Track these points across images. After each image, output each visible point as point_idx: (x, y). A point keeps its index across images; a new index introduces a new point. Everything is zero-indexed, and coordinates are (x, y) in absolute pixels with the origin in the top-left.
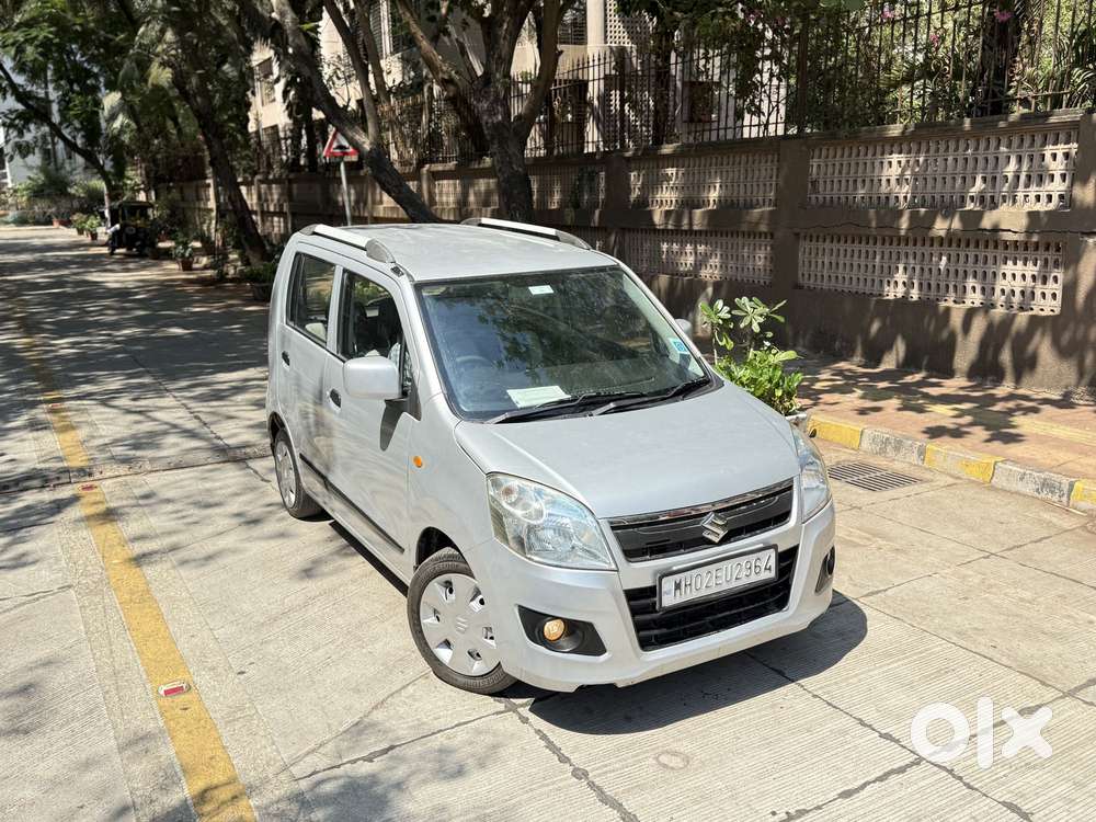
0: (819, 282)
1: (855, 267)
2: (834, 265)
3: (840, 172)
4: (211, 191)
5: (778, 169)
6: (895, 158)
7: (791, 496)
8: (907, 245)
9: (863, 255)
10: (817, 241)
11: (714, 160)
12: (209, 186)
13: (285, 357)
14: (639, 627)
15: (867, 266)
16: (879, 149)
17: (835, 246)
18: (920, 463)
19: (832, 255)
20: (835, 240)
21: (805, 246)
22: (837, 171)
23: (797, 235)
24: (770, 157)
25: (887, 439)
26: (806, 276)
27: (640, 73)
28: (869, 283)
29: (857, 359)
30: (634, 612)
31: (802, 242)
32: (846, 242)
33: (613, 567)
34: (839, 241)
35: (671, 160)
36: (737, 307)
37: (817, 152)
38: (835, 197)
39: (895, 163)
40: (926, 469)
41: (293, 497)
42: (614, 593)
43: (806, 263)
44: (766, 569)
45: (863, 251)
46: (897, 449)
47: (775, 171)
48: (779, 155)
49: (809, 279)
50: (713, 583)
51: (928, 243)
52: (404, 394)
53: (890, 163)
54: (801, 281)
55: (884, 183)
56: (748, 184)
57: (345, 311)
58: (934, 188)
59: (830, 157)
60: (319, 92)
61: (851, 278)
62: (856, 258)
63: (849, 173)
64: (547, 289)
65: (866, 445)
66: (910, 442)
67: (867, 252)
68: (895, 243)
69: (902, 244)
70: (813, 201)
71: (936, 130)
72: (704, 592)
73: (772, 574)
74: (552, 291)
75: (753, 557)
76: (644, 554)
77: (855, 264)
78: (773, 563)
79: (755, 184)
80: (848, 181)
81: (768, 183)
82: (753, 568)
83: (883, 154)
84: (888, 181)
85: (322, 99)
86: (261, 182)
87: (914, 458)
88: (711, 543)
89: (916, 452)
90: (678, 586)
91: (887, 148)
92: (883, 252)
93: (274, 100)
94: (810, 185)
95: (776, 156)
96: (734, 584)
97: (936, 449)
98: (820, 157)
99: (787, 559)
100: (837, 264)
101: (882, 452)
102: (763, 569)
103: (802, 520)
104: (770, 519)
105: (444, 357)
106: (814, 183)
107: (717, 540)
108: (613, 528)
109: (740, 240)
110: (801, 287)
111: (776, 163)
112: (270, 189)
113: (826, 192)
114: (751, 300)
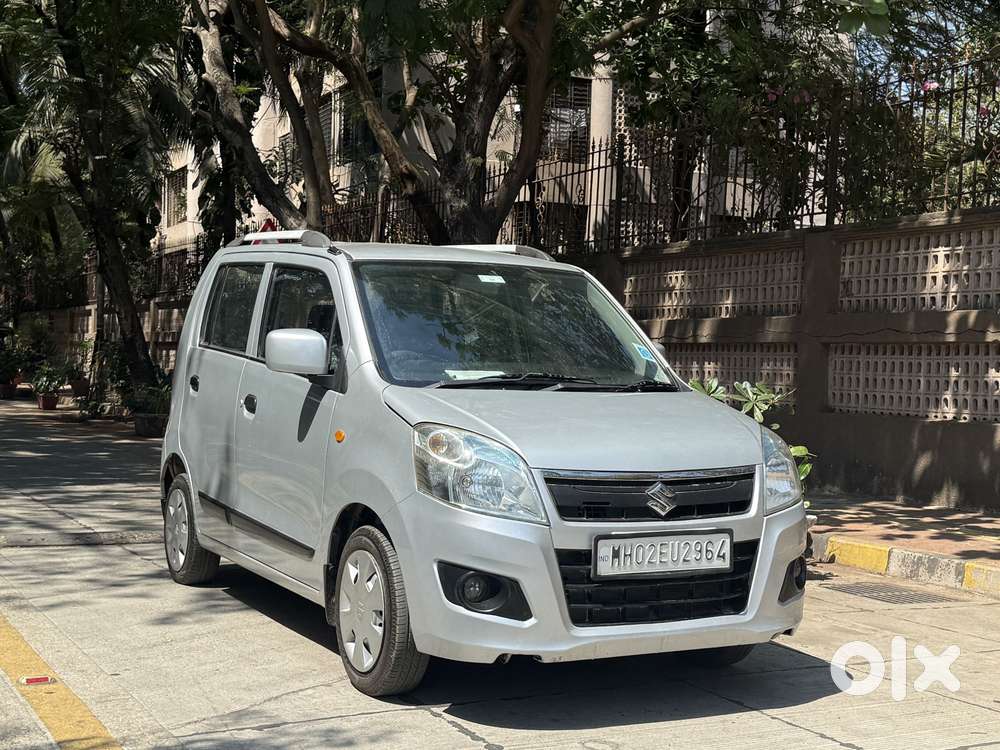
0: (853, 404)
1: (897, 384)
2: (871, 382)
3: (877, 270)
4: (92, 321)
5: (803, 268)
6: (942, 251)
7: (752, 485)
8: (958, 354)
9: (906, 369)
10: (851, 353)
11: (727, 260)
12: (89, 313)
13: (194, 383)
14: (571, 598)
15: (910, 381)
16: (922, 242)
17: (872, 359)
18: (958, 585)
19: (868, 369)
20: (872, 352)
21: (836, 359)
22: (873, 270)
23: (826, 346)
24: (794, 254)
25: (920, 558)
26: (838, 396)
27: (653, 201)
28: (913, 403)
29: (900, 499)
30: (566, 579)
31: (832, 353)
32: (885, 353)
33: (545, 521)
34: (876, 353)
35: (676, 262)
36: (735, 391)
37: (849, 248)
38: (871, 299)
39: (941, 258)
40: (966, 591)
41: (182, 558)
42: (544, 551)
43: (838, 381)
44: (718, 556)
45: (906, 363)
46: (931, 570)
47: (800, 270)
48: (804, 251)
49: (841, 400)
50: (656, 559)
51: (982, 350)
52: (331, 372)
53: (936, 257)
54: (831, 402)
55: (929, 281)
56: (768, 289)
57: (271, 311)
58: (988, 285)
59: (865, 252)
60: (250, 166)
61: (892, 397)
62: (897, 372)
63: (887, 271)
64: (499, 280)
65: (894, 568)
66: (946, 560)
67: (911, 364)
68: (943, 352)
69: (952, 352)
70: (846, 304)
71: (988, 216)
72: (646, 569)
73: (726, 564)
74: (503, 282)
75: (704, 539)
76: (581, 515)
77: (897, 379)
78: (727, 550)
79: (776, 287)
80: (886, 280)
81: (791, 286)
82: (705, 551)
83: (927, 247)
84: (934, 278)
85: (254, 173)
86: (158, 306)
87: (951, 580)
88: (656, 517)
89: (953, 571)
90: (616, 554)
91: (933, 240)
92: (929, 364)
93: (185, 219)
94: (841, 286)
95: (801, 253)
96: (681, 567)
97: (978, 566)
98: (853, 253)
99: (745, 553)
100: (875, 380)
101: (913, 575)
102: (715, 556)
103: (764, 512)
104: (726, 504)
105: (379, 329)
106: (847, 283)
107: (663, 514)
108: (548, 480)
109: (758, 355)
110: (832, 410)
111: (800, 261)
112: (170, 314)
113: (861, 294)
114: (753, 386)
